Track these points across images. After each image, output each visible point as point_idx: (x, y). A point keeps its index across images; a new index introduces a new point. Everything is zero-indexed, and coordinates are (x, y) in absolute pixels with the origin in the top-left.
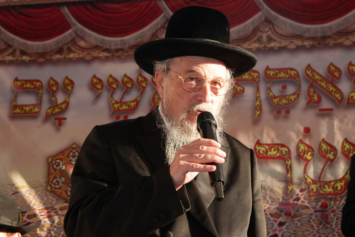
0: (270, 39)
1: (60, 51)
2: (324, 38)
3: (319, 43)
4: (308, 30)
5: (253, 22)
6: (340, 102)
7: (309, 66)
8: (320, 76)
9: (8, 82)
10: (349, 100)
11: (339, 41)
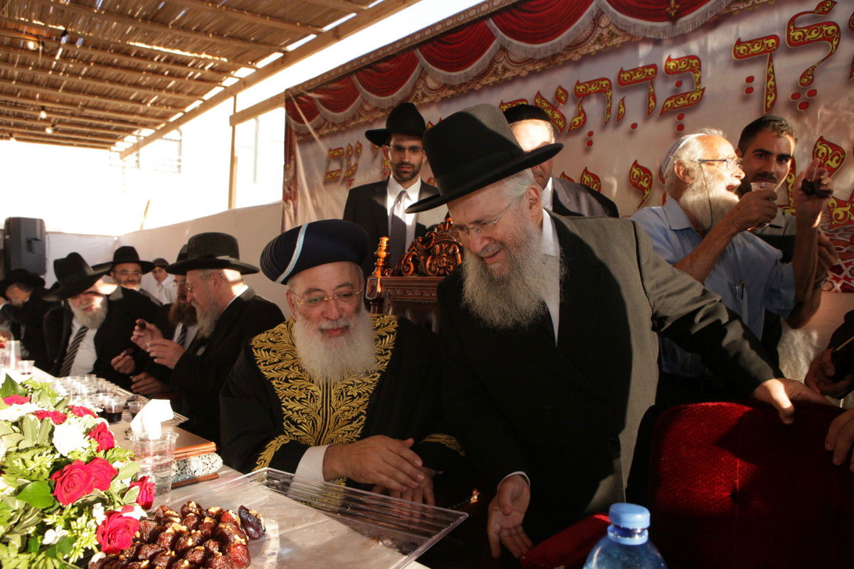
0: (505, 70)
1: (354, 118)
2: (554, 56)
3: (550, 64)
4: (539, 50)
5: (490, 53)
6: (561, 130)
7: (539, 93)
8: (548, 103)
9: (325, 152)
10: (571, 126)
11: (569, 57)
